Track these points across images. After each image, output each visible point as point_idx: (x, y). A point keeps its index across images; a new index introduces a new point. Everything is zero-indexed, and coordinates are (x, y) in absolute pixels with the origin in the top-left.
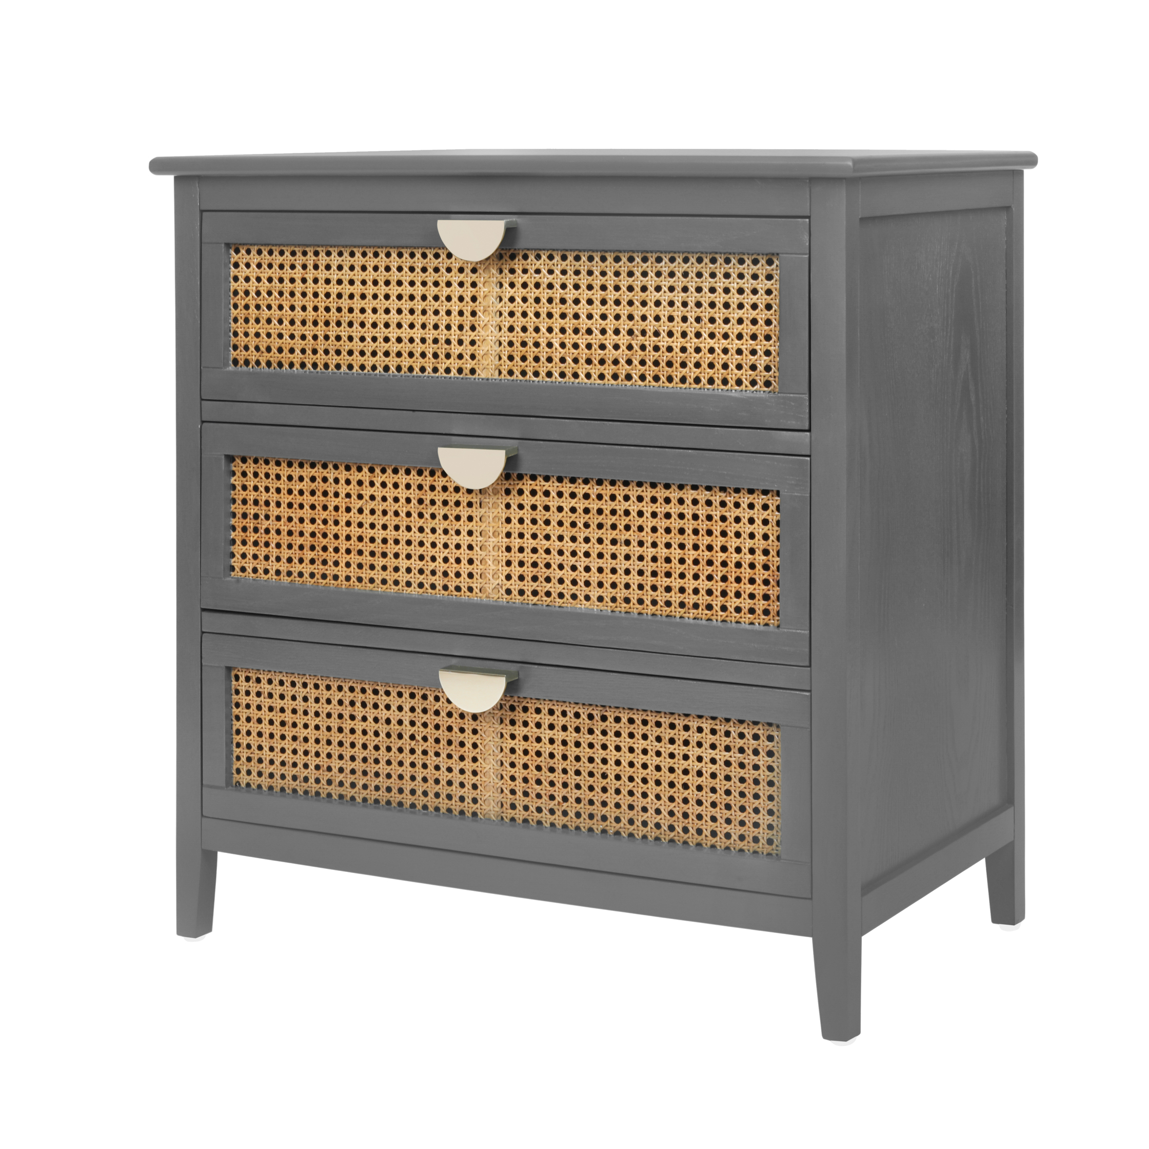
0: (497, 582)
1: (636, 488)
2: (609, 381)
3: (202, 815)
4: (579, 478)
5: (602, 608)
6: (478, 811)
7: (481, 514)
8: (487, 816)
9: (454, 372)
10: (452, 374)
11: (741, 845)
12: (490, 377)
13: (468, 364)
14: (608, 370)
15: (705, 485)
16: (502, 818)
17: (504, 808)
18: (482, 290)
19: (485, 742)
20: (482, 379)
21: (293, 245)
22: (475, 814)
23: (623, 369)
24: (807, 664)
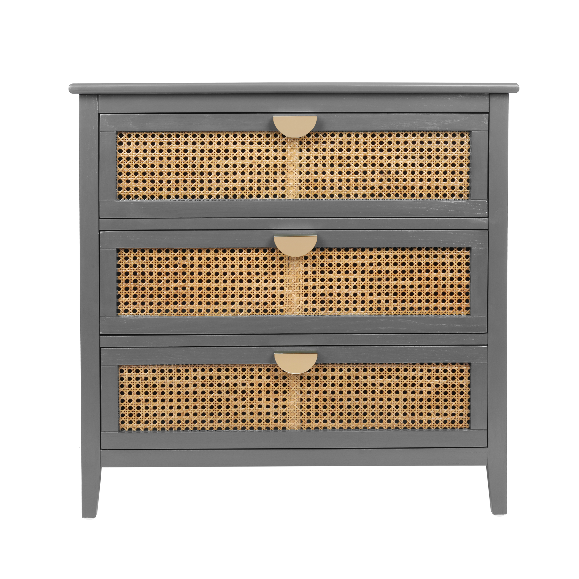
0: (299, 305)
1: (385, 251)
2: (369, 198)
3: (101, 449)
4: (351, 248)
5: (364, 314)
6: (287, 427)
7: (289, 270)
8: (292, 428)
9: (271, 197)
10: (270, 198)
11: (445, 425)
12: (295, 198)
13: (280, 192)
14: (368, 192)
15: (425, 247)
16: (302, 428)
17: (303, 423)
18: (289, 153)
19: (291, 390)
20: (290, 200)
21: (161, 131)
22: (284, 428)
23: (377, 191)
24: (486, 332)
